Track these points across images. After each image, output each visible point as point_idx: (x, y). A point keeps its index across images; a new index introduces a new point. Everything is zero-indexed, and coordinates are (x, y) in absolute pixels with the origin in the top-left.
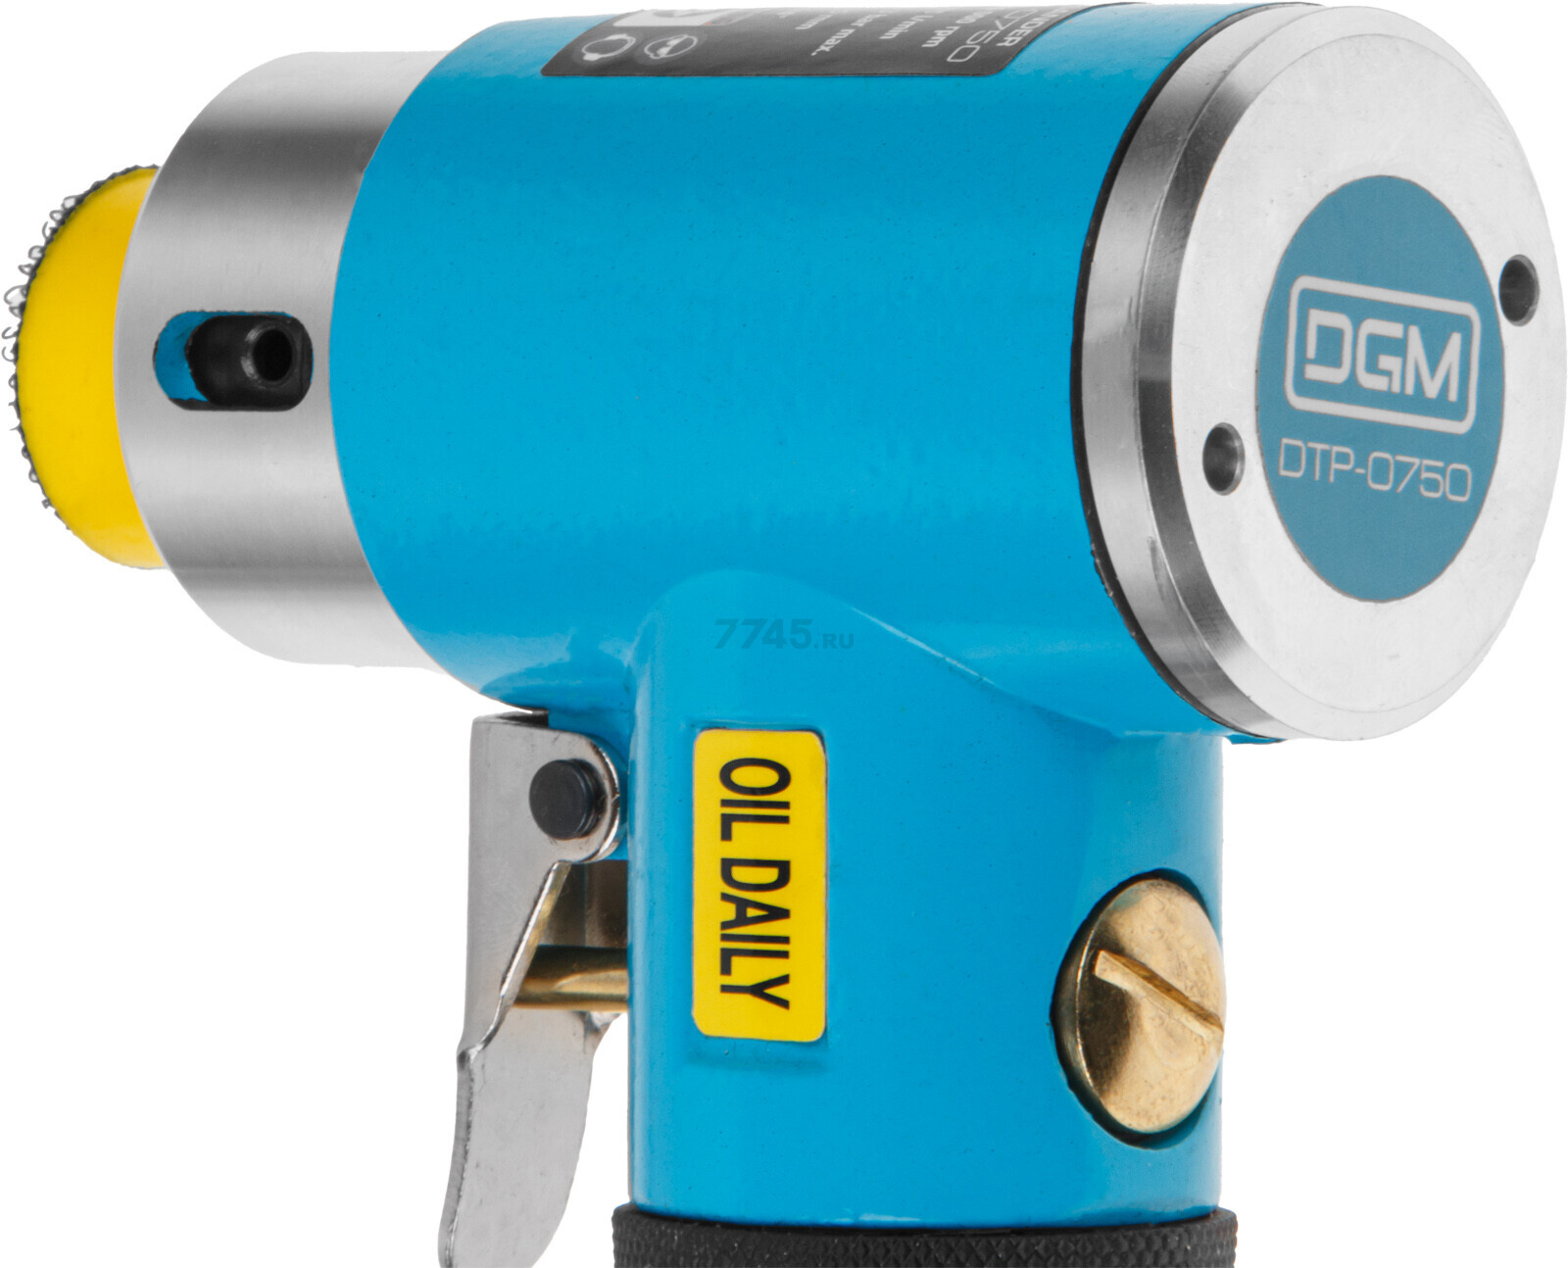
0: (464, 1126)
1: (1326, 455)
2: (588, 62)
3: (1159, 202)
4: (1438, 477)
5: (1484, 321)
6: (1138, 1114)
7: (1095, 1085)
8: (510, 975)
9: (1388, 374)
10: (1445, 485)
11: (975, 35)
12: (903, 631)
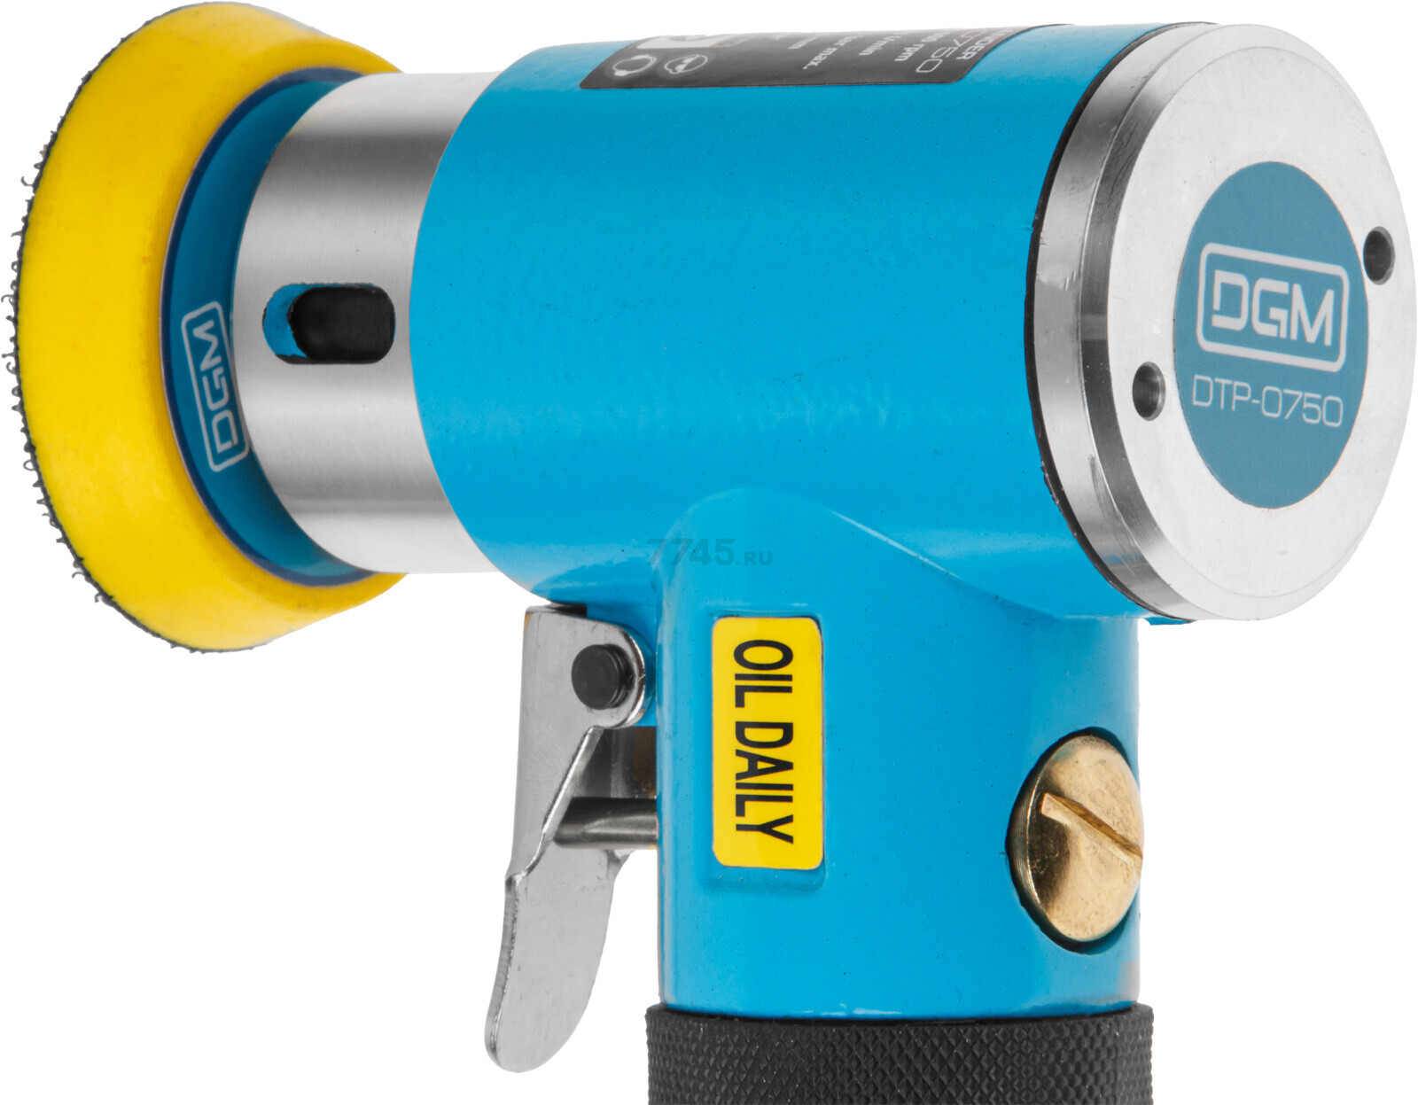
0: (509, 936)
1: (1229, 388)
2: (618, 77)
3: (1095, 185)
4: (1316, 406)
5: (1351, 279)
6: (1076, 926)
7: (1042, 903)
8: (551, 817)
9: (1277, 323)
10: (1322, 413)
11: (939, 50)
12: (885, 534)
